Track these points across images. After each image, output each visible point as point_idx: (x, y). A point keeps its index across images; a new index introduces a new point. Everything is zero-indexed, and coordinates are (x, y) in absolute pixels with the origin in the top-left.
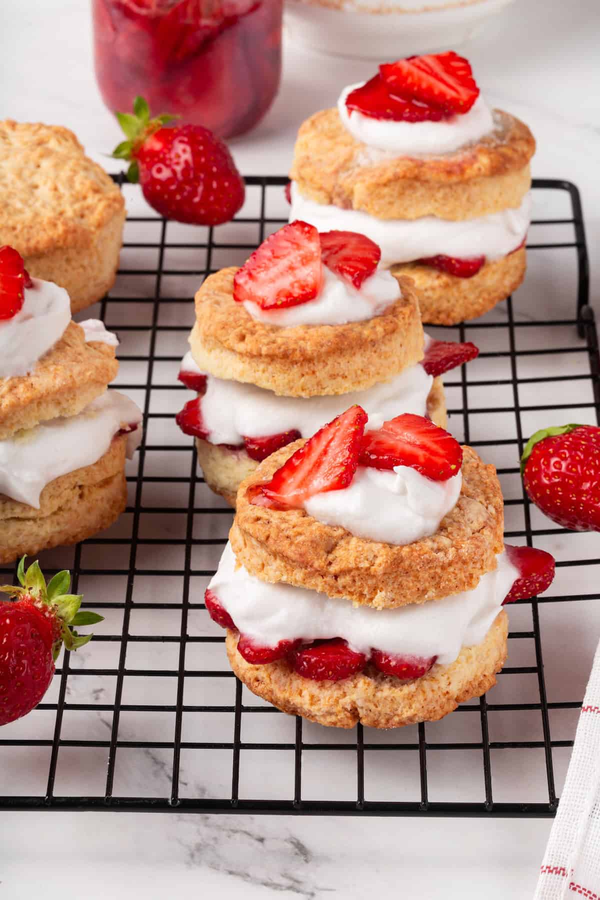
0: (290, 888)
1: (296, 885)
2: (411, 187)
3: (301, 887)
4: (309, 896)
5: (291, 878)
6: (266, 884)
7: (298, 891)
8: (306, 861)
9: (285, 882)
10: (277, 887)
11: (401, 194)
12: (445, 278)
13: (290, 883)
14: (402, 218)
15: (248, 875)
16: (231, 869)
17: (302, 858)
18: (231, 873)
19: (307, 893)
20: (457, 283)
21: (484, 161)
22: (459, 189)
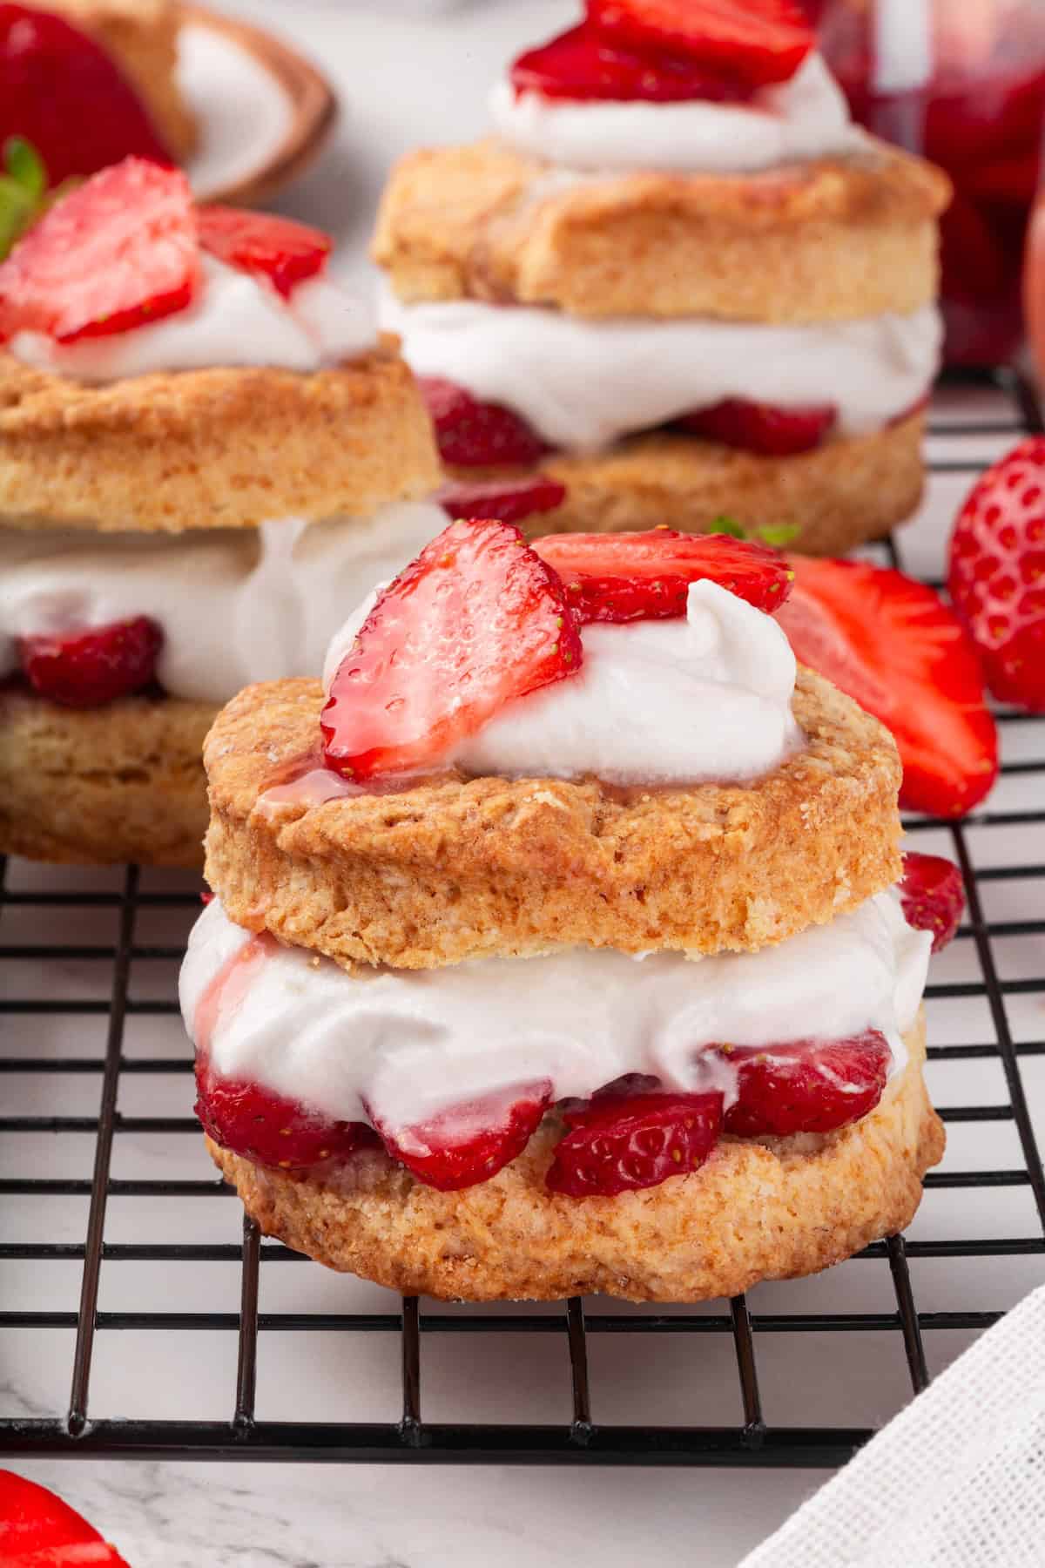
2: (664, 235)
11: (639, 252)
12: (743, 464)
14: (643, 314)
20: (770, 478)
21: (832, 187)
22: (775, 245)
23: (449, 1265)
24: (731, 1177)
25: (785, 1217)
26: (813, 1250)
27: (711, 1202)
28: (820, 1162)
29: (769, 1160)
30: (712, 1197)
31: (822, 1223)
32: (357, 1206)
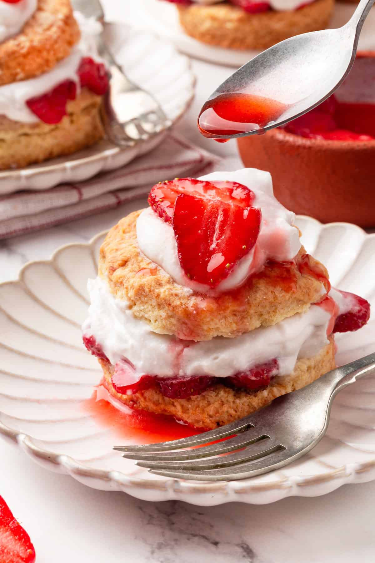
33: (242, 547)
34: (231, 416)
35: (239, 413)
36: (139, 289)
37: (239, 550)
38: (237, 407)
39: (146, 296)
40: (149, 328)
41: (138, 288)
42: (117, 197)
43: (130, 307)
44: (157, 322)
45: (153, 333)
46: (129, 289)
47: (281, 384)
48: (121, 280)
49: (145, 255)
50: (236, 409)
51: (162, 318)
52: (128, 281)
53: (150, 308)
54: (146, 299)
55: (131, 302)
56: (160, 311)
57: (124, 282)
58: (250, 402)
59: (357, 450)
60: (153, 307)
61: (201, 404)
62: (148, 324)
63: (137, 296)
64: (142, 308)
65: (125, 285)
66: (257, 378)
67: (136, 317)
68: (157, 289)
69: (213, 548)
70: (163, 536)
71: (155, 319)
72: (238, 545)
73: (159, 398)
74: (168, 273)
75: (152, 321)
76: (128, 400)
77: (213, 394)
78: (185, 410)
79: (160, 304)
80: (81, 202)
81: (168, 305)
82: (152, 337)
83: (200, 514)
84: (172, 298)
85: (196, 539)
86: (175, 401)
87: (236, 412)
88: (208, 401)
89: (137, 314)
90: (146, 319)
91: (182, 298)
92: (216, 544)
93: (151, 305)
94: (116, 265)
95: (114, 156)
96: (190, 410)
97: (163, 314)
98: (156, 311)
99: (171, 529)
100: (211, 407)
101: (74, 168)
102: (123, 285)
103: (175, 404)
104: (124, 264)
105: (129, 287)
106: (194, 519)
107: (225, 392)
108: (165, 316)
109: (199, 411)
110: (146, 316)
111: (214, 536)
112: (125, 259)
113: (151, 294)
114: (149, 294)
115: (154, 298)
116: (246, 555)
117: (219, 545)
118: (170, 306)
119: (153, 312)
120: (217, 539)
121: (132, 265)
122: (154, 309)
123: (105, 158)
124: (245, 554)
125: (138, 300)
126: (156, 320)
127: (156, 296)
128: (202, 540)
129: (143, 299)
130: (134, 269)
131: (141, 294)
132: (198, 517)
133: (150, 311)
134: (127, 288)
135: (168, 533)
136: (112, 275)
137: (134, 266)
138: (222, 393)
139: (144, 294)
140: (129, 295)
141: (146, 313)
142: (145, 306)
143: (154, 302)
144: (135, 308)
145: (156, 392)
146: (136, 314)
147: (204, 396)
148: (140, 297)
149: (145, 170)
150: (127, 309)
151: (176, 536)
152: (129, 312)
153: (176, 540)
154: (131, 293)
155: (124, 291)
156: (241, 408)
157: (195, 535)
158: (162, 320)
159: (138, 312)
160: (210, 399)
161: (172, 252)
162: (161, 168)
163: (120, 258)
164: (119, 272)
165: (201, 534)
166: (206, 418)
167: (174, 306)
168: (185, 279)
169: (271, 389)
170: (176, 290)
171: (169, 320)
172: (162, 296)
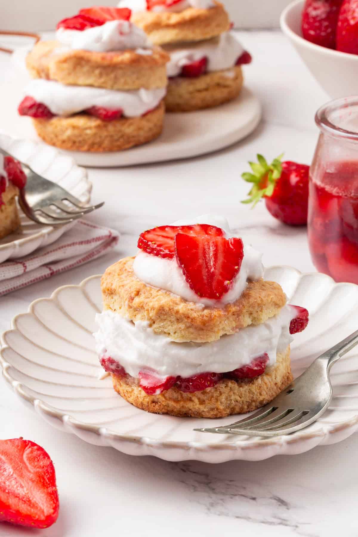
0: (280, 524)
1: (284, 522)
3: (288, 523)
4: (295, 528)
5: (280, 519)
6: (263, 522)
7: (286, 525)
8: (288, 509)
9: (275, 520)
10: (271, 523)
13: (279, 521)
15: (250, 518)
16: (237, 515)
17: (285, 507)
18: (237, 517)
19: (293, 526)
23: (154, 404)
24: (224, 388)
25: (238, 399)
26: (246, 407)
27: (218, 394)
28: (249, 385)
29: (235, 384)
30: (219, 392)
31: (248, 400)
32: (134, 388)
33: (275, 499)
34: (237, 401)
35: (243, 399)
36: (160, 310)
37: (274, 501)
38: (241, 394)
39: (166, 314)
40: (169, 339)
41: (159, 308)
42: (50, 269)
43: (150, 326)
44: (176, 334)
45: (173, 343)
46: (150, 311)
47: (268, 373)
48: (141, 305)
49: (151, 285)
50: (241, 396)
51: (181, 330)
52: (147, 305)
53: (169, 323)
54: (165, 316)
55: (151, 321)
56: (179, 325)
57: (144, 306)
58: (250, 389)
59: (345, 411)
60: (172, 322)
61: (215, 395)
62: (168, 337)
63: (157, 315)
64: (162, 324)
65: (146, 308)
66: (258, 368)
67: (156, 333)
68: (175, 307)
69: (252, 501)
70: (211, 498)
71: (174, 331)
72: (271, 498)
73: (178, 396)
74: (178, 295)
75: (171, 333)
76: (150, 402)
77: (223, 386)
78: (202, 402)
79: (179, 319)
80: (25, 273)
81: (187, 318)
82: (172, 346)
83: (231, 481)
84: (190, 312)
85: (237, 497)
86: (193, 396)
87: (241, 398)
88: (220, 392)
89: (157, 330)
90: (165, 333)
91: (197, 311)
92: (254, 499)
93: (170, 321)
94: (133, 295)
95: (49, 234)
96: (206, 401)
97: (182, 326)
98: (175, 325)
99: (215, 493)
100: (223, 396)
101: (21, 245)
102: (144, 308)
103: (193, 398)
104: (138, 293)
105: (150, 309)
106: (228, 485)
107: (232, 383)
108: (183, 327)
109: (214, 401)
110: (166, 330)
111: (250, 494)
112: (138, 290)
113: (171, 312)
114: (168, 312)
115: (174, 314)
116: (281, 504)
117: (257, 500)
118: (189, 319)
119: (172, 326)
120: (254, 496)
121: (144, 293)
122: (173, 323)
123: (43, 236)
124: (279, 503)
125: (157, 319)
126: (175, 333)
127: (175, 312)
128: (243, 498)
129: (162, 317)
130: (147, 296)
131: (161, 313)
132: (230, 483)
133: (169, 326)
134: (148, 310)
135: (214, 496)
136: (132, 303)
137: (146, 294)
138: (230, 384)
139: (164, 313)
140: (151, 315)
141: (165, 328)
142: (165, 323)
143: (173, 319)
144: (155, 326)
145: (175, 392)
146: (155, 330)
147: (216, 388)
148: (159, 316)
149: (69, 245)
150: (148, 327)
151: (222, 497)
152: (149, 330)
153: (222, 500)
154: (152, 314)
155: (145, 313)
156: (244, 395)
157: (236, 495)
158: (181, 331)
159: (157, 328)
160: (222, 390)
161: (180, 278)
162: (81, 243)
163: (133, 290)
164: (137, 300)
165: (240, 493)
166: (219, 405)
167: (192, 318)
168: (196, 297)
169: (262, 378)
170: (190, 306)
171: (187, 330)
172: (181, 311)
